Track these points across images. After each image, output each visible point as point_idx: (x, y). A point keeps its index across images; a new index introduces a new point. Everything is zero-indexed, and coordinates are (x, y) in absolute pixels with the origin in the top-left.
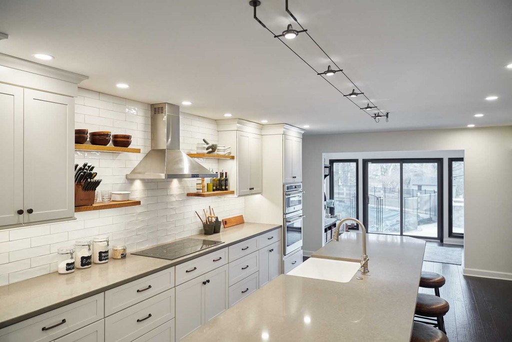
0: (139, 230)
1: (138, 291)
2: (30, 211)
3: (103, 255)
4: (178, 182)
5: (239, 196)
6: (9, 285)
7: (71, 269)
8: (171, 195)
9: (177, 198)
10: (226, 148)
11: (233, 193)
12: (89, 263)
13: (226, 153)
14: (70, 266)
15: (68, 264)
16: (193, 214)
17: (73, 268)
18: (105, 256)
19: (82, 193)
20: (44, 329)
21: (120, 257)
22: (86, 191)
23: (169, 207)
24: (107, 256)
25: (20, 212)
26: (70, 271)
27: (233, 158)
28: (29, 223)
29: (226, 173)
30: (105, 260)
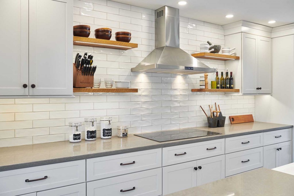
0: (144, 116)
1: (121, 164)
2: (33, 86)
3: (107, 131)
4: (182, 79)
5: (244, 94)
6: (33, 145)
7: (77, 139)
8: (175, 89)
9: (182, 93)
10: (231, 49)
11: (238, 91)
12: (94, 137)
13: (230, 54)
14: (77, 137)
15: (75, 135)
16: (198, 108)
17: (79, 139)
18: (107, 133)
19: (82, 78)
20: (27, 181)
21: (121, 136)
22: (85, 76)
23: (173, 99)
24: (109, 133)
25: (25, 86)
26: (76, 141)
27: (238, 58)
28: (33, 96)
29: (231, 73)
30: (108, 136)
